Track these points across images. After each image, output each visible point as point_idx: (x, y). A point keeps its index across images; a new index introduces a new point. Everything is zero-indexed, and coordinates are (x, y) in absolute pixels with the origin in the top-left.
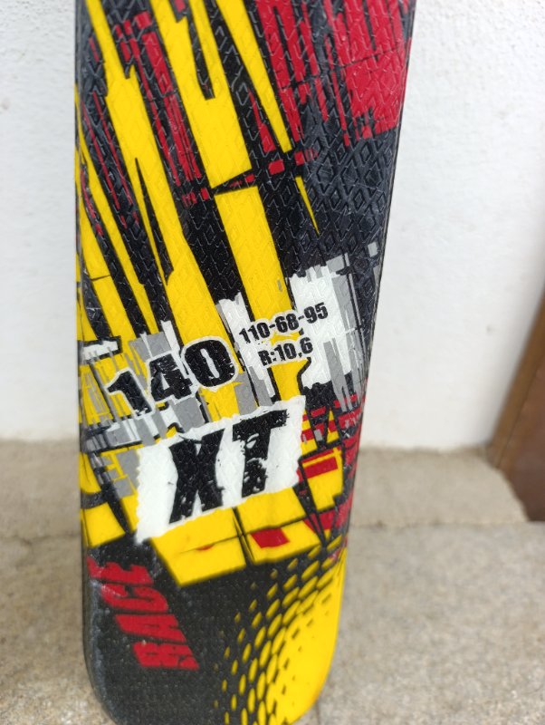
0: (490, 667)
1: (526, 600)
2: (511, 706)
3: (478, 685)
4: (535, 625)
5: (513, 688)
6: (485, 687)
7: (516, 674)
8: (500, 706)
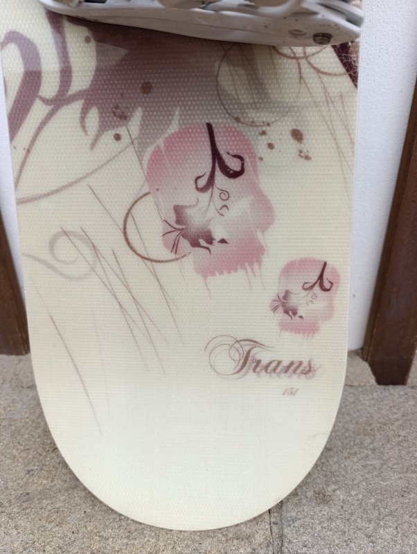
0: (346, 438)
1: (368, 415)
2: (352, 451)
3: (340, 443)
4: (370, 425)
5: (355, 445)
6: (343, 444)
7: (357, 441)
8: (348, 450)
